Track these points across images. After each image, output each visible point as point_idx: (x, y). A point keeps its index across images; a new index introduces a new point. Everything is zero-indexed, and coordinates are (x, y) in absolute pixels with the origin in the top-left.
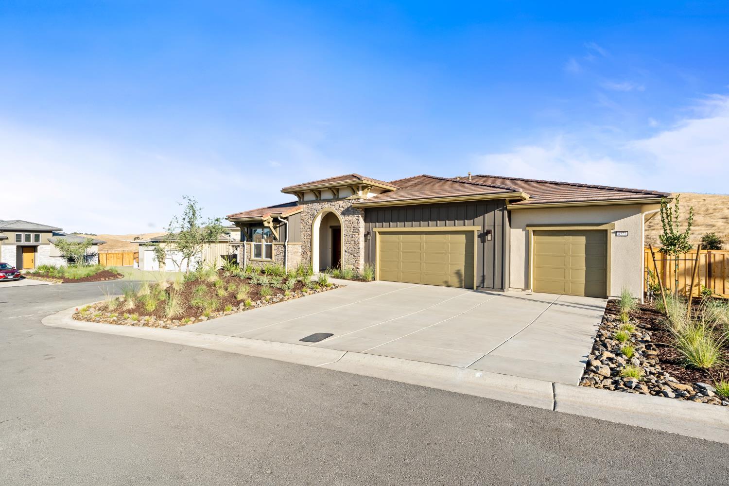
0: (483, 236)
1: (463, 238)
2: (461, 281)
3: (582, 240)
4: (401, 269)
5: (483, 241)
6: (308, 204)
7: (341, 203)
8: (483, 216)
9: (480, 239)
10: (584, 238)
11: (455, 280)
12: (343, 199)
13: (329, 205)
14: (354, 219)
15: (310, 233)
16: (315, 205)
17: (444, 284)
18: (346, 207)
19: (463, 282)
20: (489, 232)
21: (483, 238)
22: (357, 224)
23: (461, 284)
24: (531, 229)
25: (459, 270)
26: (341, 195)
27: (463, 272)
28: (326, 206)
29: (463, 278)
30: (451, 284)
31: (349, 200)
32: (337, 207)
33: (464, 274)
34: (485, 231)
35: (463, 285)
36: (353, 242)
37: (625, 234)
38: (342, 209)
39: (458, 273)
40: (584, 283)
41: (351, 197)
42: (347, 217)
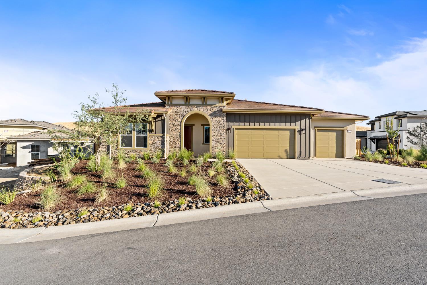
0: (300, 132)
1: (288, 132)
2: (287, 155)
3: (334, 134)
4: (251, 151)
5: (300, 134)
6: (177, 106)
7: (209, 108)
8: (300, 122)
9: (298, 133)
10: (335, 133)
11: (284, 155)
12: (211, 105)
13: (198, 108)
14: (220, 119)
15: (179, 128)
16: (184, 108)
17: (278, 158)
18: (214, 111)
19: (289, 156)
20: (303, 130)
21: (300, 133)
22: (222, 123)
23: (288, 156)
24: (316, 129)
25: (286, 149)
26: (209, 102)
27: (288, 150)
28: (196, 109)
29: (288, 153)
30: (282, 157)
31: (216, 106)
32: (205, 111)
33: (289, 151)
34: (301, 129)
35: (289, 157)
36: (219, 135)
37: (351, 132)
38: (210, 112)
39: (286, 151)
40: (335, 152)
41: (217, 105)
42: (214, 118)
